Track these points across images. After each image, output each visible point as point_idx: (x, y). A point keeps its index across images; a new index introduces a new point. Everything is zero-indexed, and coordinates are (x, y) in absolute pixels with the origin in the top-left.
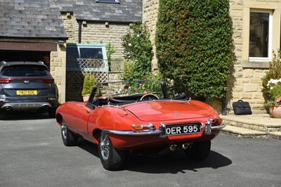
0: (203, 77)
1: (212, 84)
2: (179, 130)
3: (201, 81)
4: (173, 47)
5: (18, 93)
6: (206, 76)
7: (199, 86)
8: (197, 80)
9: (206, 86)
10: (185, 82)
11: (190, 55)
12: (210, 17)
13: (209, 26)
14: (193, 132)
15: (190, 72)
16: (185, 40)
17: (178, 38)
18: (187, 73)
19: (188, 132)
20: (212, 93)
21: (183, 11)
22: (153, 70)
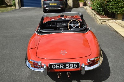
0: (114, 4)
1: (118, 7)
2: (62, 67)
3: (114, 6)
5: (50, 4)
6: (116, 3)
7: (112, 8)
8: (111, 5)
9: (116, 8)
10: (106, 6)
14: (73, 67)
15: (109, 2)
18: (107, 2)
19: (69, 68)
20: (118, 11)
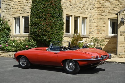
0: (56, 40)
4: (45, 28)
10: (49, 42)
11: (52, 32)
12: (58, 17)
13: (58, 20)
16: (50, 26)
17: (46, 25)
18: (50, 38)
21: (48, 14)
22: (10, 37)
